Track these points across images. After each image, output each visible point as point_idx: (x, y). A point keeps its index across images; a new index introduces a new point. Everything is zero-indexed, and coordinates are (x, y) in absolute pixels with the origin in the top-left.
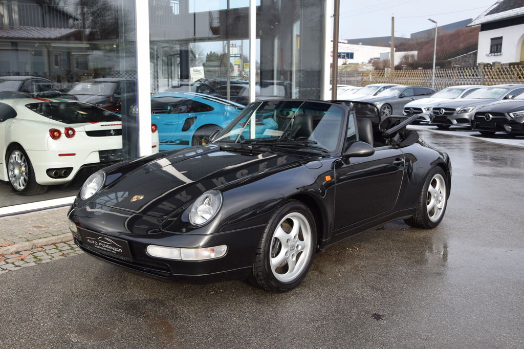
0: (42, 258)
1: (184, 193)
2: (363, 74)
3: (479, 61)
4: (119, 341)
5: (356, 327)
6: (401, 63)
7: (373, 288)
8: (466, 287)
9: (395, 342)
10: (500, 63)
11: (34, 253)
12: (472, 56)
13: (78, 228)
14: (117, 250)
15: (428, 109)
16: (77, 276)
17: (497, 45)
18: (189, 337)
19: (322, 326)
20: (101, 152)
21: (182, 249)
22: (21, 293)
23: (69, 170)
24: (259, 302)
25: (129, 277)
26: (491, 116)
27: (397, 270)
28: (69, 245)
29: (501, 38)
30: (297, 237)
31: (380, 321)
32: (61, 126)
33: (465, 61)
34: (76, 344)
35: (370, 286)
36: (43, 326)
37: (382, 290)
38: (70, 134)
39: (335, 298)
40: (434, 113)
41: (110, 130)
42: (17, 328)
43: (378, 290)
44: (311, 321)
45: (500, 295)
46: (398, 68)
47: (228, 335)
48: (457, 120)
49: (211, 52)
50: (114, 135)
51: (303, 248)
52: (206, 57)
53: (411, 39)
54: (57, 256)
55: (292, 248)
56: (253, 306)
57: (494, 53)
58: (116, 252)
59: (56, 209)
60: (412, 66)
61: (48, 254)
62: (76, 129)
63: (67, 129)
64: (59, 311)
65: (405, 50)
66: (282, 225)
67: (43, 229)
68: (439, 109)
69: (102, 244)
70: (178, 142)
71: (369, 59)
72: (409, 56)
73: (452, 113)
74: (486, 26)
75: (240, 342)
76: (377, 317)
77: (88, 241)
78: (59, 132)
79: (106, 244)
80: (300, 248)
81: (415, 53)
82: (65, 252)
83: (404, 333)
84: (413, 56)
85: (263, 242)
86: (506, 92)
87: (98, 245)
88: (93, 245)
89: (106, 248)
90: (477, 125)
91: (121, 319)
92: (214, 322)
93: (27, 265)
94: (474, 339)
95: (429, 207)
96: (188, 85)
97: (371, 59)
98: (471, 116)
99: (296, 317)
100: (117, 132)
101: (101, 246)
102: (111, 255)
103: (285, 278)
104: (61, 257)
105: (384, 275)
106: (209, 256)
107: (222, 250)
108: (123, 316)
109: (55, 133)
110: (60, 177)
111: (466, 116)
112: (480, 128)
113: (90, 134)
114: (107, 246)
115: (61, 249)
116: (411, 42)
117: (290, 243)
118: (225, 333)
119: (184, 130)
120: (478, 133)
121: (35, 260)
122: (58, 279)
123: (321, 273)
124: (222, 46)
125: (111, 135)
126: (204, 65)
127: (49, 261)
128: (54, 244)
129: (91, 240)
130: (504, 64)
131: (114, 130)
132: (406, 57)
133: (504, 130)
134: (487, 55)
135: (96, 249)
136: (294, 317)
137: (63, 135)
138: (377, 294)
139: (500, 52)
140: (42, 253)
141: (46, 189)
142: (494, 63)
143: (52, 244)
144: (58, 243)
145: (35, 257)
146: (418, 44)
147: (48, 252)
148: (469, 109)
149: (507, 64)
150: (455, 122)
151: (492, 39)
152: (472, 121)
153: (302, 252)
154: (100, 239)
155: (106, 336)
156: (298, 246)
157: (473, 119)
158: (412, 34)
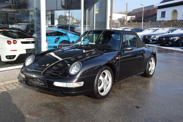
0: (9, 88)
1: (60, 64)
2: (117, 24)
3: (157, 20)
4: (45, 117)
5: (131, 111)
6: (130, 20)
7: (134, 98)
8: (166, 97)
9: (146, 116)
10: (165, 20)
11: (5, 86)
12: (154, 18)
13: (25, 76)
14: (42, 84)
15: (141, 36)
16: (24, 94)
17: (164, 14)
18: (71, 115)
19: (119, 111)
20: (27, 50)
21: (67, 83)
22: (3, 101)
23: (14, 56)
24: (94, 103)
25: (44, 95)
26: (164, 39)
27: (141, 91)
28: (18, 84)
29: (165, 12)
30: (107, 79)
31: (139, 109)
32: (11, 40)
33: (152, 20)
34: (29, 118)
35: (133, 97)
36: (15, 112)
37: (137, 98)
38: (15, 42)
39: (121, 101)
40: (144, 37)
41: (30, 42)
42: (5, 113)
43: (136, 98)
44: (114, 109)
45: (179, 100)
46: (129, 22)
47: (85, 114)
48: (152, 40)
49: (60, 15)
50: (31, 43)
51: (109, 83)
52: (58, 17)
53: (133, 12)
54: (15, 88)
55: (105, 83)
56: (92, 104)
57: (163, 17)
58: (41, 84)
59: (11, 71)
60: (134, 21)
61: (11, 87)
62: (17, 41)
63: (14, 41)
64: (19, 107)
65: (131, 15)
66: (102, 75)
67: (7, 78)
68: (145, 36)
69: (35, 82)
70: (53, 47)
71: (118, 19)
72: (132, 17)
73: (150, 38)
74: (160, 7)
75: (90, 117)
76: (138, 107)
77: (30, 81)
78: (11, 42)
79: (37, 82)
80: (108, 83)
81: (134, 16)
82: (17, 86)
83: (148, 113)
84: (134, 18)
85: (96, 81)
86: (169, 31)
87: (34, 82)
88: (32, 82)
89: (37, 83)
90: (159, 42)
91: (44, 109)
92: (79, 110)
93: (3, 91)
94: (174, 115)
95: (149, 69)
96: (54, 26)
97: (119, 19)
98: (157, 39)
99: (109, 108)
100: (33, 42)
101: (35, 83)
102: (39, 86)
103: (103, 94)
104: (16, 88)
105: (137, 93)
106: (77, 86)
107: (82, 84)
108: (45, 108)
109: (9, 42)
110: (11, 59)
111: (155, 39)
112: (160, 43)
113: (23, 43)
114: (38, 83)
115: (15, 85)
116: (133, 13)
117: (104, 81)
118: (84, 114)
119: (55, 42)
120: (160, 45)
121: (6, 89)
122: (16, 95)
123: (114, 93)
124: (64, 13)
125: (30, 43)
126: (58, 20)
127: (12, 89)
128: (13, 83)
129: (31, 80)
130: (166, 21)
131: (31, 41)
132: (131, 18)
133: (169, 44)
134: (160, 18)
135: (33, 84)
136: (108, 108)
137: (12, 43)
138: (136, 100)
139: (165, 17)
140: (8, 86)
141: (5, 63)
142: (163, 21)
143: (12, 83)
144: (14, 83)
145: (6, 88)
146: (135, 13)
147: (11, 86)
148: (156, 36)
149: (167, 21)
150: (151, 41)
151: (162, 12)
152: (157, 41)
153: (108, 85)
154: (35, 80)
155: (40, 115)
156: (107, 82)
157: (158, 40)
158: (133, 10)
